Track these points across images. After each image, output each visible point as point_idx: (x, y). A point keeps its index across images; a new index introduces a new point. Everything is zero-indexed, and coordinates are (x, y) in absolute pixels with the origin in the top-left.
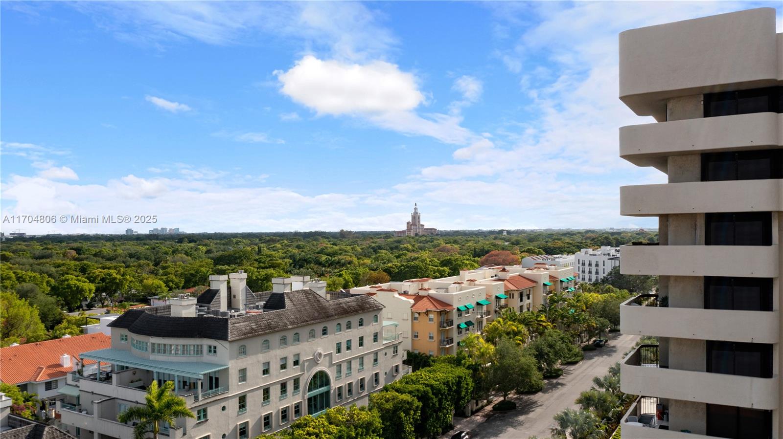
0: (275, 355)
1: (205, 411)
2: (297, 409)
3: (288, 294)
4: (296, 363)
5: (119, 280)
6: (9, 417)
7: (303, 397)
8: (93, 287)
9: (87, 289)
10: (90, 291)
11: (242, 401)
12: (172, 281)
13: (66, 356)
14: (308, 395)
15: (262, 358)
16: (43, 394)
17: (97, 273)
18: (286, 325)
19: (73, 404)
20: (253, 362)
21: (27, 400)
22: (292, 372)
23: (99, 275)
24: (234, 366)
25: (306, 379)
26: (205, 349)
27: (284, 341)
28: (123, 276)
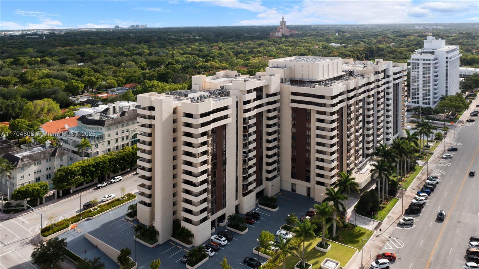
0: (120, 130)
1: (97, 145)
2: (128, 144)
3: (127, 111)
4: (127, 131)
5: (95, 81)
6: (50, 146)
7: (130, 141)
8: (83, 85)
9: (81, 86)
10: (82, 87)
11: (109, 142)
12: (120, 80)
13: (66, 125)
14: (131, 140)
15: (115, 131)
16: (59, 137)
17: (85, 79)
18: (124, 121)
19: (66, 142)
20: (113, 132)
21: (54, 139)
22: (126, 134)
23: (86, 80)
24: (106, 133)
25: (131, 135)
26: (100, 128)
27: (123, 126)
28: (97, 79)
